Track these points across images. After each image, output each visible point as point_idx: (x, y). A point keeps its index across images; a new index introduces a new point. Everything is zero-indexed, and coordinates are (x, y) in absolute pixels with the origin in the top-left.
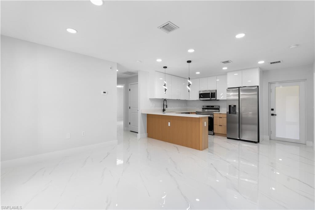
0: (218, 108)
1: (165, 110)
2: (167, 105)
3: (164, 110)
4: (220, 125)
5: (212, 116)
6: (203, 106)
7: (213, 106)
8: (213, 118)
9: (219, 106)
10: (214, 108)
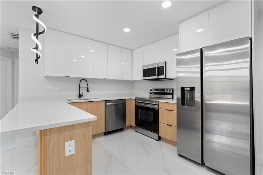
0: (171, 92)
1: (82, 96)
2: (88, 88)
3: (80, 96)
4: (168, 125)
5: (156, 106)
6: (151, 90)
7: (163, 90)
8: (158, 110)
9: (173, 89)
10: (165, 92)
